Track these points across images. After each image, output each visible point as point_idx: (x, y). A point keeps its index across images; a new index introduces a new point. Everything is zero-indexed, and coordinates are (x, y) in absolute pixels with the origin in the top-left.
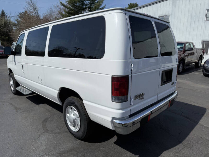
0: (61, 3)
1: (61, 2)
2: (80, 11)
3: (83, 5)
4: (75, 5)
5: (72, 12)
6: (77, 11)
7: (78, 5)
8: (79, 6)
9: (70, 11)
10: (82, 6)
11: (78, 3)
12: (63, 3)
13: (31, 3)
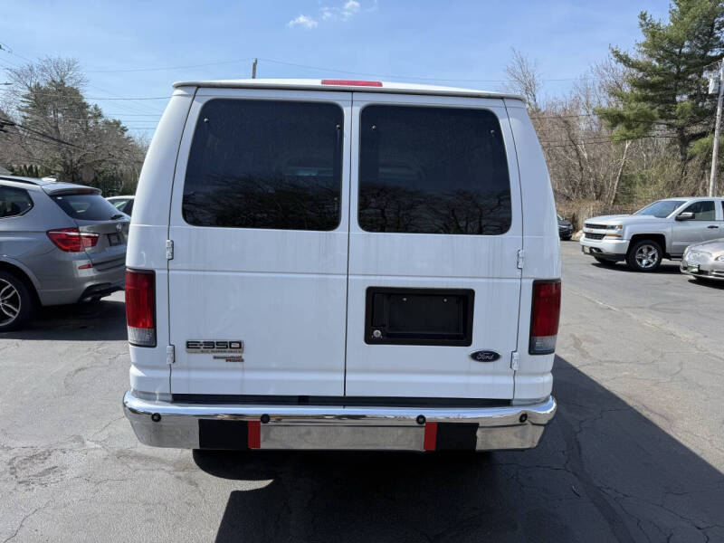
0: (617, 54)
1: (616, 52)
2: (692, 73)
3: (708, 47)
4: (675, 53)
5: (657, 78)
6: (679, 72)
7: (685, 50)
8: (689, 56)
9: (648, 78)
10: (706, 51)
11: (686, 44)
12: (621, 53)
13: (519, 70)
